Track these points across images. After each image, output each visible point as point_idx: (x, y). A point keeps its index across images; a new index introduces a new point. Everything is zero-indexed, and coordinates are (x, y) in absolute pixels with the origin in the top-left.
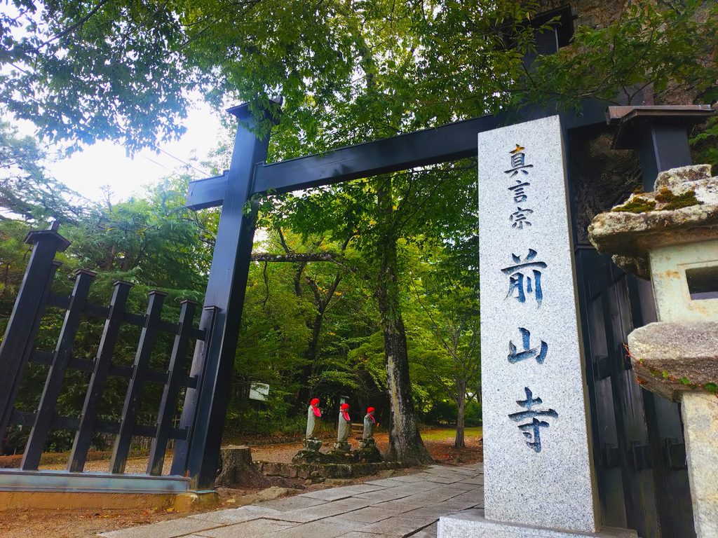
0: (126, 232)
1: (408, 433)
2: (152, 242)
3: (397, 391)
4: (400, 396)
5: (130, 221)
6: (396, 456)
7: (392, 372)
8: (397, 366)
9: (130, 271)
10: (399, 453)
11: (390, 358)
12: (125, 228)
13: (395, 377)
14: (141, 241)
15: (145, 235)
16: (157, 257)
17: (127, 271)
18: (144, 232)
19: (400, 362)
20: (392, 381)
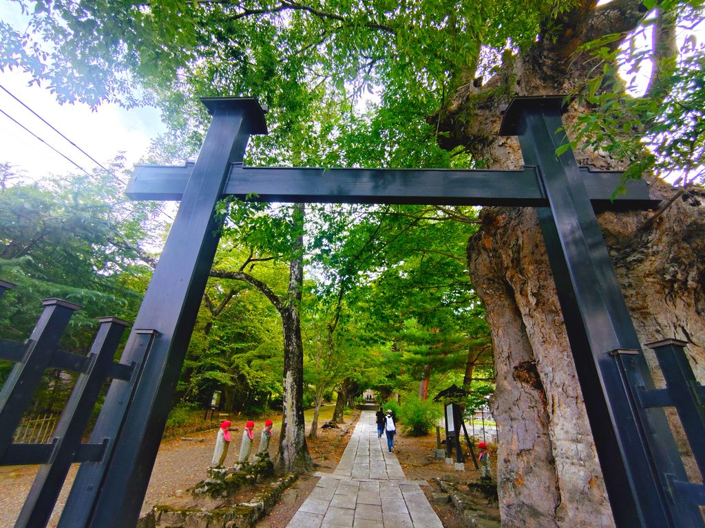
0: (19, 218)
1: (297, 444)
2: (51, 233)
3: (293, 403)
4: (295, 409)
5: (27, 206)
6: (284, 465)
7: (289, 386)
8: (295, 380)
9: (14, 260)
10: (287, 463)
11: (289, 373)
12: (19, 213)
13: (292, 390)
14: (39, 229)
15: (44, 224)
16: (55, 250)
17: (10, 258)
18: (43, 221)
19: (297, 377)
20: (289, 394)
